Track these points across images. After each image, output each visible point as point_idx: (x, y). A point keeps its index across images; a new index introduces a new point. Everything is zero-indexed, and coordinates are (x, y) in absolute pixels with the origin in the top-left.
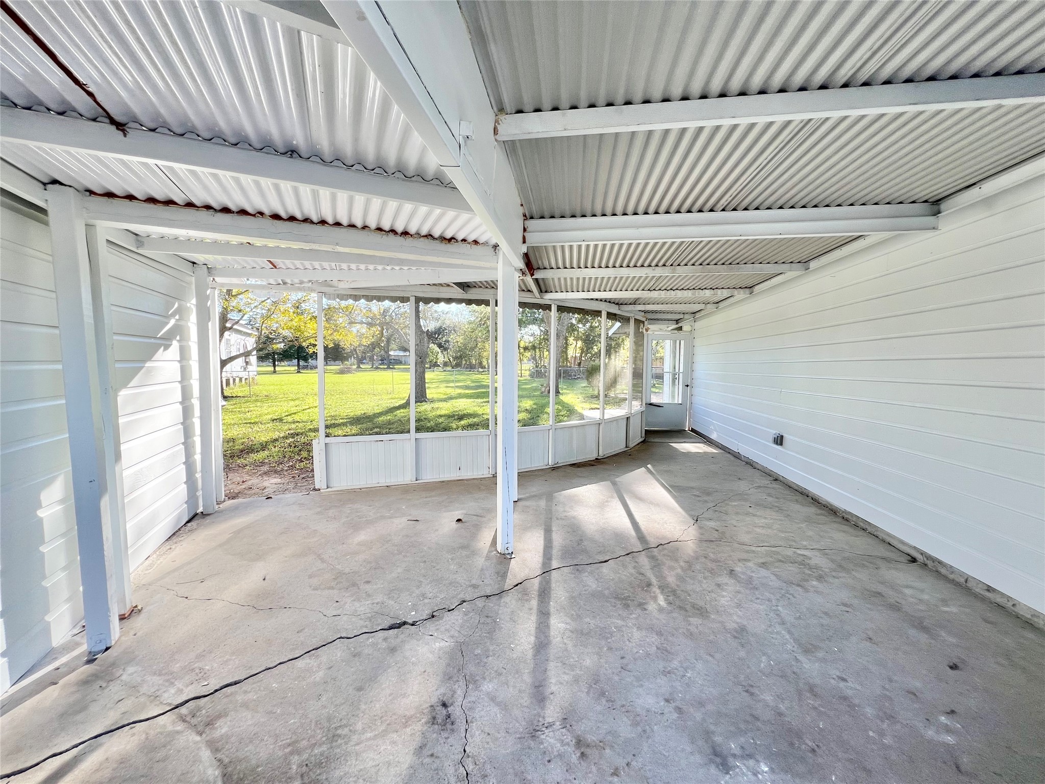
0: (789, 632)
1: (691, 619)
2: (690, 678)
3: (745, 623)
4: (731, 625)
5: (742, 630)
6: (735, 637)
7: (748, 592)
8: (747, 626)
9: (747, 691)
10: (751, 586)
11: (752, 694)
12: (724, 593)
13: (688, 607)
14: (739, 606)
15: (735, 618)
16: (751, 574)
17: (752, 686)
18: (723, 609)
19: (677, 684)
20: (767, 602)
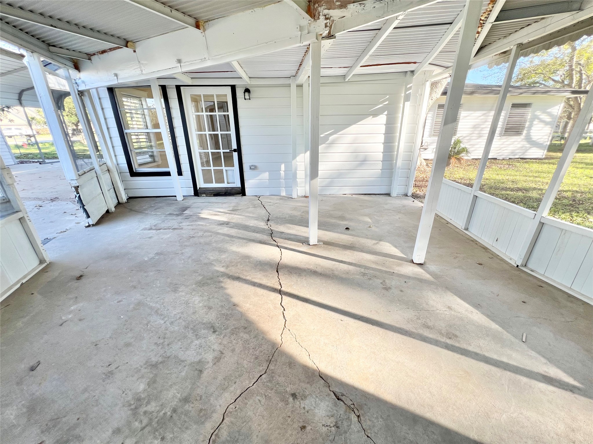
0: (151, 308)
1: (202, 277)
2: (181, 261)
3: (176, 295)
4: (182, 288)
5: (175, 290)
6: (176, 284)
7: (189, 319)
8: (174, 294)
9: (160, 270)
10: (191, 326)
11: (158, 270)
12: (201, 305)
13: (209, 281)
14: (187, 303)
15: (183, 294)
16: (200, 341)
17: (159, 273)
18: (193, 294)
19: (183, 257)
20: (173, 320)
